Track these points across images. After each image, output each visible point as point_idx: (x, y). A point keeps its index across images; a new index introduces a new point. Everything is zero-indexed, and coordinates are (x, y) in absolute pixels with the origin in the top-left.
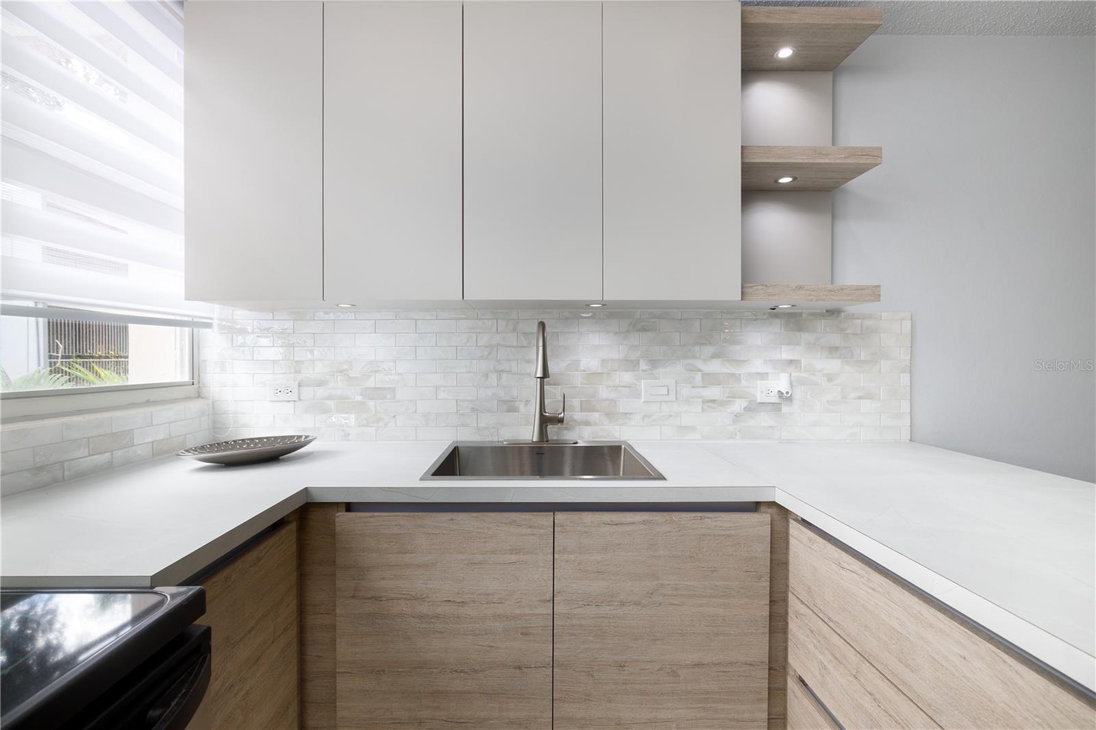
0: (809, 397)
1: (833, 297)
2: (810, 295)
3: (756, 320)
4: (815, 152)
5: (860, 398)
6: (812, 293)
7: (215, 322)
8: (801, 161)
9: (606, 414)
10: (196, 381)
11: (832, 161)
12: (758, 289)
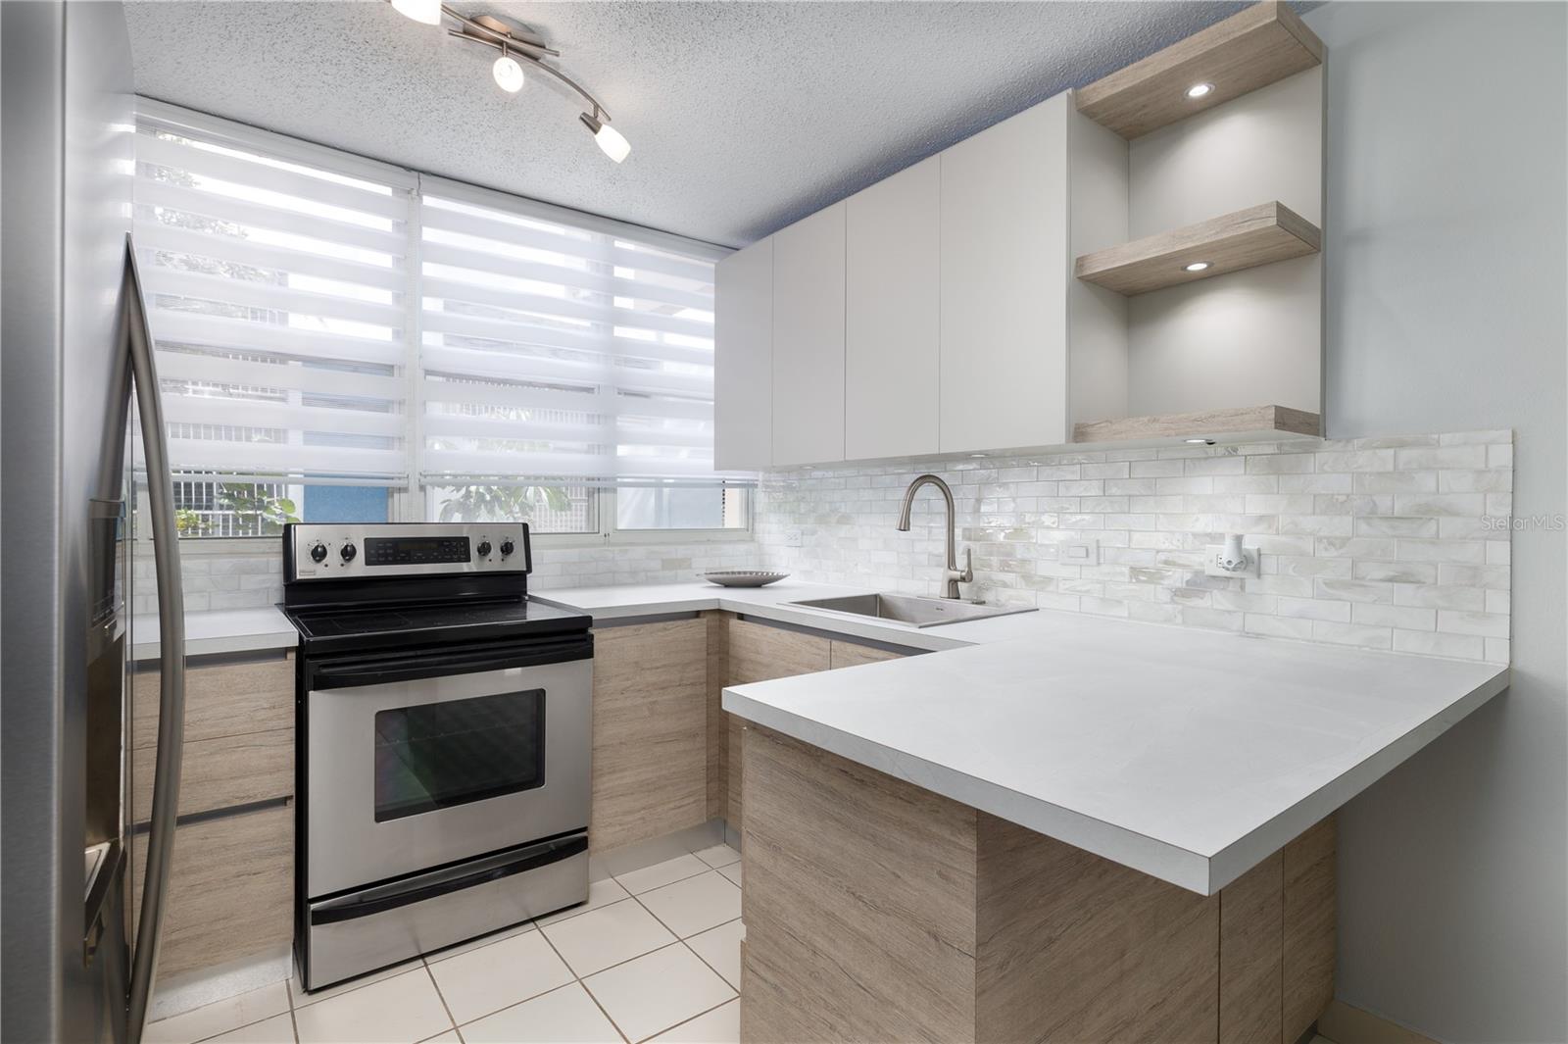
0: (1291, 572)
1: (1200, 429)
2: (1166, 429)
3: (1206, 459)
4: (1174, 237)
5: (1391, 580)
6: (1171, 425)
7: (760, 484)
8: (1157, 255)
9: (1023, 577)
10: (750, 529)
11: (1198, 244)
12: (1101, 427)
